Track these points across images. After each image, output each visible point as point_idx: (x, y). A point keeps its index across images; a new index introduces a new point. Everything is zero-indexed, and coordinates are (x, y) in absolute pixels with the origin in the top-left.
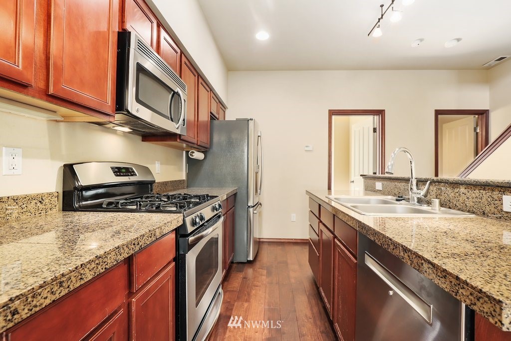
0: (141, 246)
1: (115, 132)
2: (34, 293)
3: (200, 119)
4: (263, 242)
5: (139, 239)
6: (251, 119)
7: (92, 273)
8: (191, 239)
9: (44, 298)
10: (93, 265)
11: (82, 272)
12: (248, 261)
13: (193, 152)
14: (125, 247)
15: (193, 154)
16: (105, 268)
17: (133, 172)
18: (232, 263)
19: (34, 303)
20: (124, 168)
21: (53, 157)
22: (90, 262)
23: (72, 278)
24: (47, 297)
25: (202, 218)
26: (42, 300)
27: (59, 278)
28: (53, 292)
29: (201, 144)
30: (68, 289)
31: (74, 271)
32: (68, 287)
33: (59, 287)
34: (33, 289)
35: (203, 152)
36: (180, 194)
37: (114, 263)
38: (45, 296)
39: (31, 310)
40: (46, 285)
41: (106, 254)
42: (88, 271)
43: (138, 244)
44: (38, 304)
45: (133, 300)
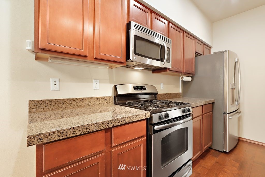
0: (113, 125)
1: (137, 70)
2: (49, 134)
3: (185, 57)
4: (244, 141)
5: (112, 121)
6: (226, 51)
7: (80, 132)
8: (156, 127)
9: (54, 137)
10: (80, 129)
11: (74, 131)
12: (224, 151)
13: (183, 77)
14: (101, 124)
15: (183, 78)
16: (88, 132)
17: (145, 88)
18: (210, 148)
19: (50, 138)
20: (140, 87)
21: (111, 83)
22: (78, 127)
23: (68, 132)
24: (55, 137)
25: (167, 116)
26: (53, 138)
27: (61, 131)
28: (58, 136)
29: (186, 72)
30: (66, 136)
31: (69, 129)
32: (66, 135)
33: (61, 134)
34: (49, 132)
35: (191, 77)
36: (168, 101)
37: (94, 130)
38: (55, 136)
39: (48, 140)
40: (55, 132)
41: (88, 125)
42: (77, 131)
43: (111, 124)
44: (51, 138)
45: (112, 150)
